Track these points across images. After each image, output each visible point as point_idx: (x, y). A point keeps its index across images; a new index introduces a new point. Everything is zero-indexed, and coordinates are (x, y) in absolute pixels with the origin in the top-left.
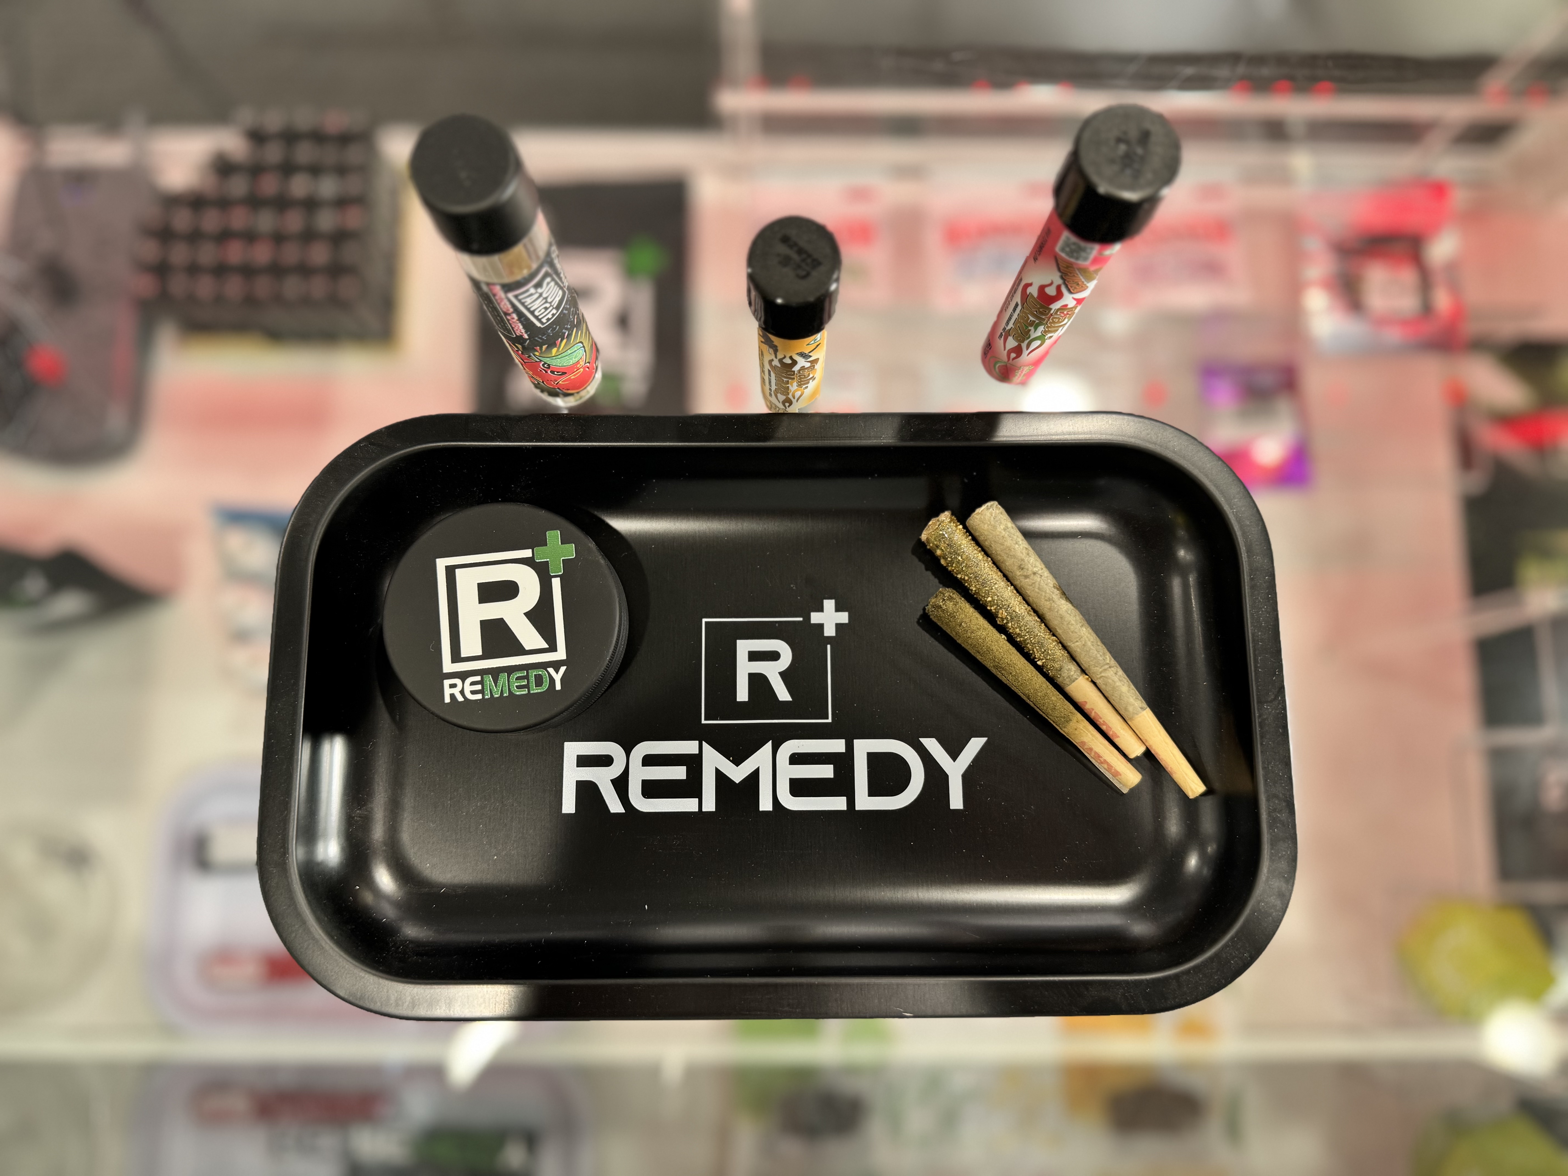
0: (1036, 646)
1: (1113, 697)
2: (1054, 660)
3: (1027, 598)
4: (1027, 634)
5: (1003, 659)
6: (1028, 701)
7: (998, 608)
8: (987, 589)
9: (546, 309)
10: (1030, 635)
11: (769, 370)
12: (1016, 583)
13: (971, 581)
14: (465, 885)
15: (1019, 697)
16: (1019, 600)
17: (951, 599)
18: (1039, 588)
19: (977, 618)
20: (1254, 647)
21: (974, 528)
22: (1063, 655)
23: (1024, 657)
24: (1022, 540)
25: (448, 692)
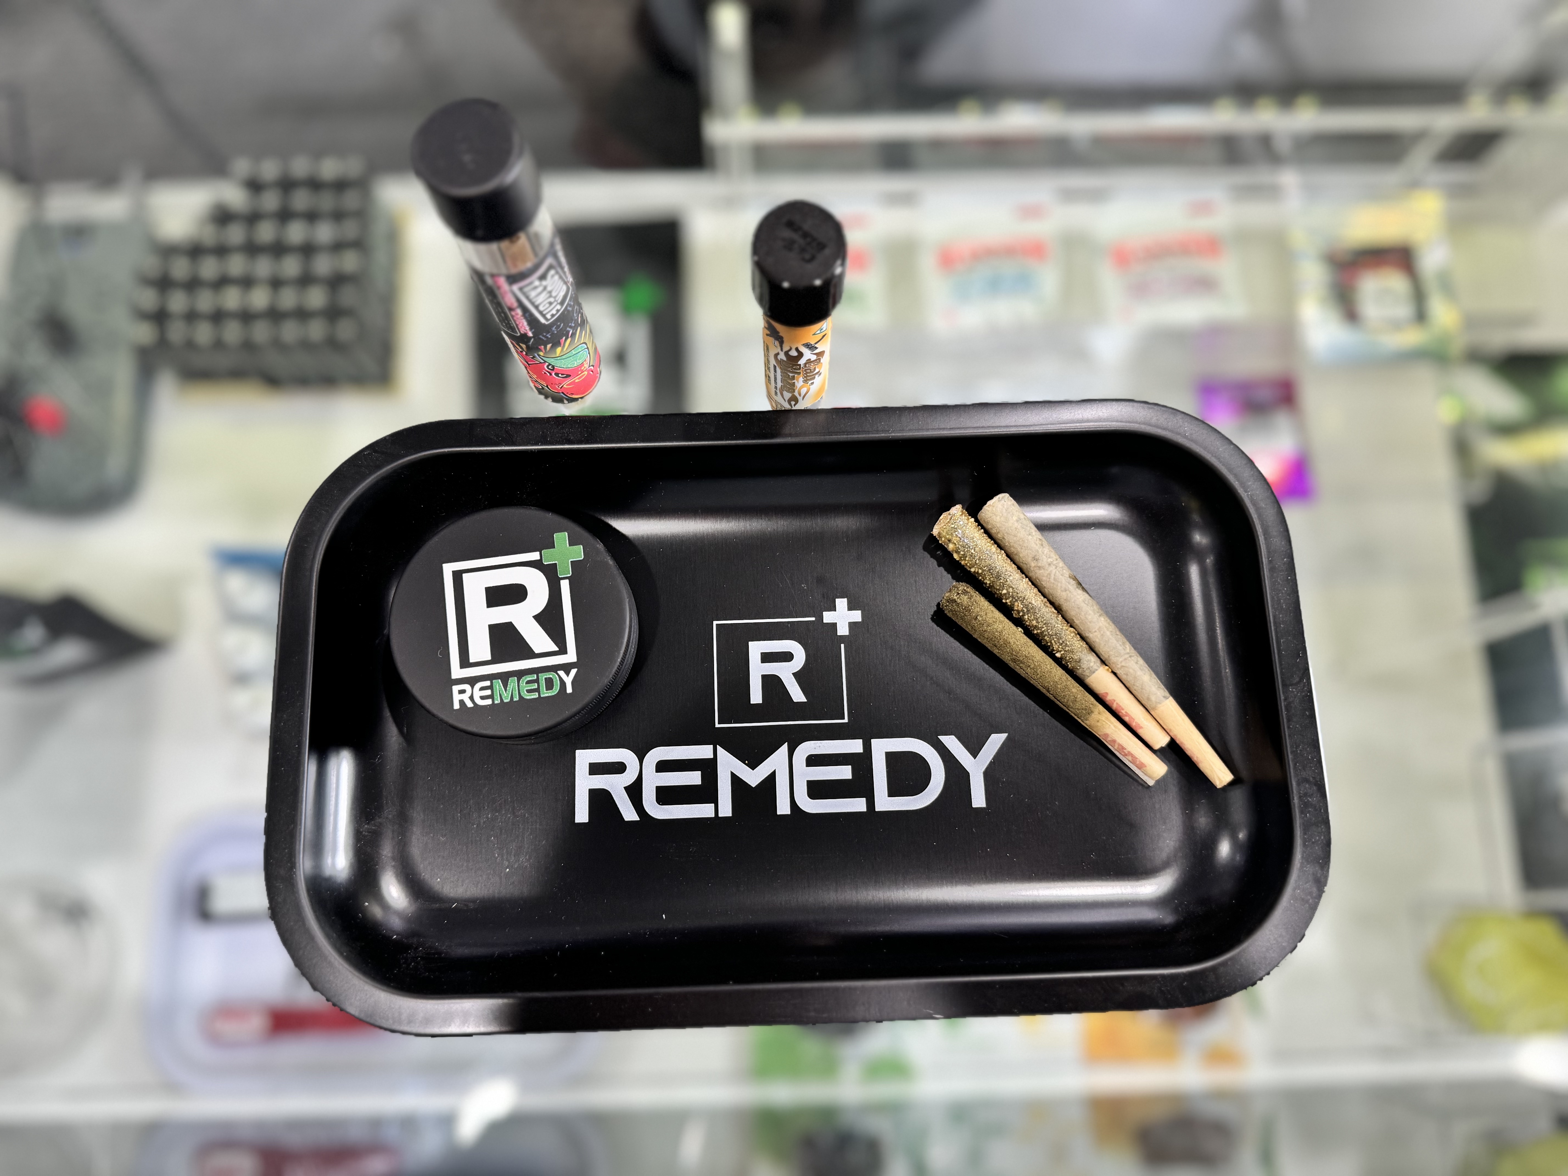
0: (1053, 638)
1: (1135, 687)
2: (1073, 652)
3: (1042, 590)
4: (1044, 626)
5: (1021, 652)
6: (1048, 695)
7: (1014, 600)
8: (1001, 581)
9: (551, 303)
10: (1047, 627)
11: (774, 365)
12: (1030, 575)
13: (985, 574)
14: (477, 899)
15: (1039, 690)
16: (1035, 592)
17: (965, 592)
18: (1054, 579)
19: (992, 611)
20: (1276, 630)
21: (986, 520)
22: (1081, 646)
23: (1041, 649)
24: (1036, 531)
25: (456, 698)
